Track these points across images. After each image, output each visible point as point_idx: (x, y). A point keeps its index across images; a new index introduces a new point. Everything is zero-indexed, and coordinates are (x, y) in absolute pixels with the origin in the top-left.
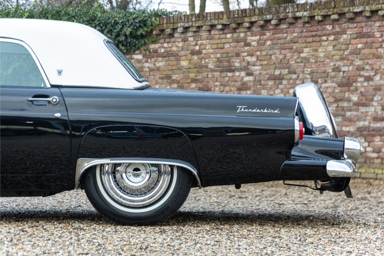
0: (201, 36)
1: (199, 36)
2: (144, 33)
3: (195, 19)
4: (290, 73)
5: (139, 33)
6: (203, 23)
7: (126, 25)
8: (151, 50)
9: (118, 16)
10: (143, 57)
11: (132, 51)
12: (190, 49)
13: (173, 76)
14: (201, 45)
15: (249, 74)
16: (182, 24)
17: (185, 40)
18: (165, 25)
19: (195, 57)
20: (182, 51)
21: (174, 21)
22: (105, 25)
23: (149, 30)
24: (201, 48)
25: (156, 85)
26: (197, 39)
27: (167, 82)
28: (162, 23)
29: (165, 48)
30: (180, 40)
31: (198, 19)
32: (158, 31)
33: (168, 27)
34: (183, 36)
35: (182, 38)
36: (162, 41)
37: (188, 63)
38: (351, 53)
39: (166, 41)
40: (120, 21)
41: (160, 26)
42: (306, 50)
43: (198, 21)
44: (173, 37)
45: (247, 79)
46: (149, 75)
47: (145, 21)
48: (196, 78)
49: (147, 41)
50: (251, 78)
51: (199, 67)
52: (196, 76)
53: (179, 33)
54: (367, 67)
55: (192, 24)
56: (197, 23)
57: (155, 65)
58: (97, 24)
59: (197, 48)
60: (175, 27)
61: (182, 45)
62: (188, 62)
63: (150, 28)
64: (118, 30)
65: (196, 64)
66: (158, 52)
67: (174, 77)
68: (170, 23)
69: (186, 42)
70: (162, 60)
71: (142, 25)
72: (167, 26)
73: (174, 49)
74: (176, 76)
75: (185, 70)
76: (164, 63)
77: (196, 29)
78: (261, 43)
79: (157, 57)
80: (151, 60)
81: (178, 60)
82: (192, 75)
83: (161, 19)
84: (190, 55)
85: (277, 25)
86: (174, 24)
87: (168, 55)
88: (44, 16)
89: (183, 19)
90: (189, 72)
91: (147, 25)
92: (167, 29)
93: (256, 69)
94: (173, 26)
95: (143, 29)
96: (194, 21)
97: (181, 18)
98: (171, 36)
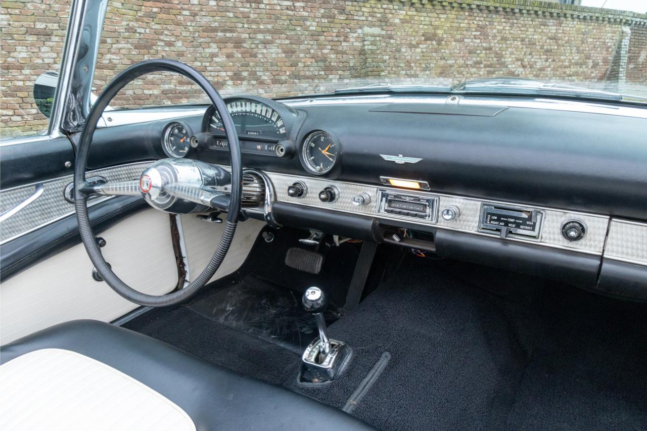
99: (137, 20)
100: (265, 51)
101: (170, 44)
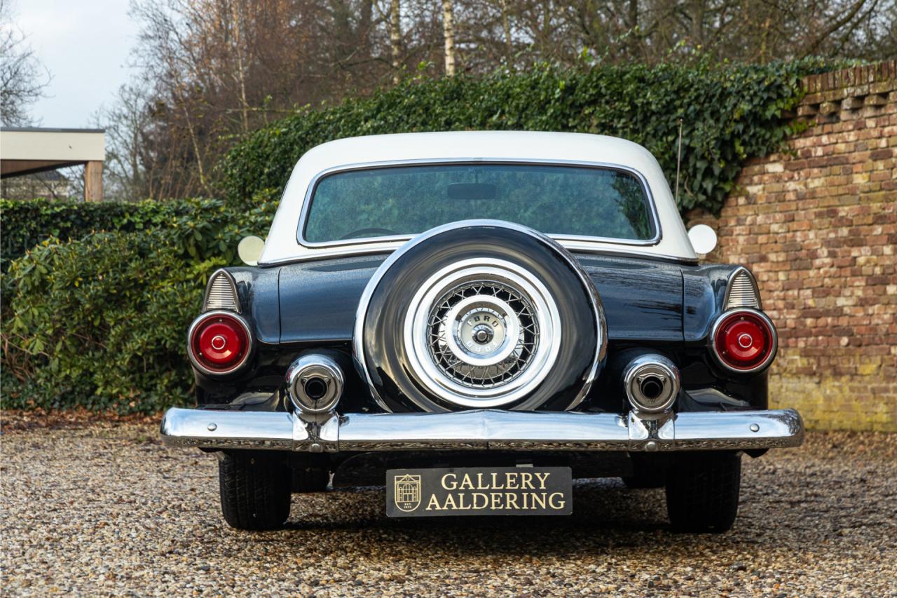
0: (891, 114)
1: (886, 117)
2: (778, 113)
3: (875, 77)
5: (768, 114)
6: (889, 85)
7: (743, 97)
8: (799, 153)
9: (732, 78)
10: (785, 168)
11: (762, 155)
12: (870, 147)
13: (840, 208)
14: (890, 136)
16: (851, 90)
17: (860, 127)
18: (819, 94)
19: (880, 165)
20: (854, 151)
21: (834, 83)
22: (708, 100)
23: (788, 107)
24: (891, 144)
25: (809, 230)
26: (882, 124)
27: (830, 223)
28: (813, 90)
29: (825, 146)
30: (851, 127)
31: (878, 76)
32: (806, 108)
33: (825, 98)
34: (855, 117)
35: (854, 122)
36: (818, 130)
37: (866, 180)
39: (826, 131)
40: (734, 90)
41: (811, 96)
43: (880, 81)
44: (838, 119)
46: (797, 210)
47: (780, 87)
48: (883, 212)
49: (788, 131)
51: (887, 187)
52: (884, 209)
53: (846, 110)
55: (869, 88)
56: (878, 87)
57: (806, 185)
58: (693, 98)
59: (883, 143)
60: (838, 97)
61: (856, 138)
62: (866, 175)
63: (791, 102)
64: (729, 109)
65: (882, 181)
66: (810, 156)
67: (843, 211)
68: (830, 90)
69: (863, 131)
70: (819, 175)
71: (774, 96)
72: (822, 95)
73: (841, 147)
74: (846, 208)
75: (862, 195)
76: (822, 180)
77: (877, 100)
79: (811, 167)
80: (799, 173)
81: (849, 173)
82: (875, 207)
83: (811, 82)
84: (870, 161)
86: (836, 92)
87: (831, 161)
88: (594, 84)
89: (852, 79)
90: (869, 199)
91: (785, 95)
92: (822, 103)
94: (834, 95)
95: (776, 104)
96: (872, 82)
97: (847, 77)
98: (834, 119)
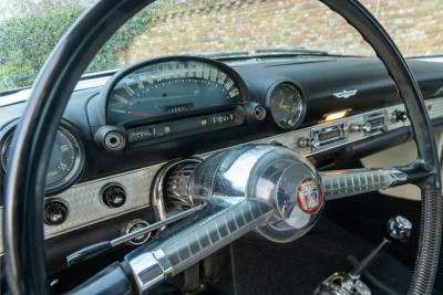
0: (185, 19)
2: (146, 20)
4: (251, 39)
8: (153, 32)
10: (148, 37)
12: (178, 29)
13: (169, 47)
14: (185, 25)
15: (221, 42)
16: (171, 12)
18: (160, 14)
20: (172, 30)
23: (149, 18)
24: (186, 28)
26: (182, 22)
29: (161, 29)
32: (155, 18)
33: (162, 15)
34: (172, 20)
35: (172, 22)
38: (300, 21)
39: (162, 25)
41: (156, 15)
42: (263, 22)
44: (166, 21)
45: (220, 46)
46: (153, 48)
49: (149, 26)
50: (222, 45)
53: (170, 18)
54: (312, 31)
55: (178, 11)
57: (156, 41)
59: (183, 27)
60: (166, 14)
61: (173, 27)
62: (177, 37)
65: (183, 39)
66: (157, 33)
69: (175, 24)
70: (160, 38)
73: (168, 29)
75: (176, 43)
76: (162, 40)
77: (181, 14)
78: (228, 20)
79: (157, 36)
80: (153, 38)
81: (171, 37)
82: (182, 46)
84: (179, 33)
85: (240, 6)
87: (164, 34)
90: (179, 44)
93: (226, 39)
95: (145, 17)
98: (164, 21)
99: (292, 26)
100: (403, 36)
101: (313, 39)
